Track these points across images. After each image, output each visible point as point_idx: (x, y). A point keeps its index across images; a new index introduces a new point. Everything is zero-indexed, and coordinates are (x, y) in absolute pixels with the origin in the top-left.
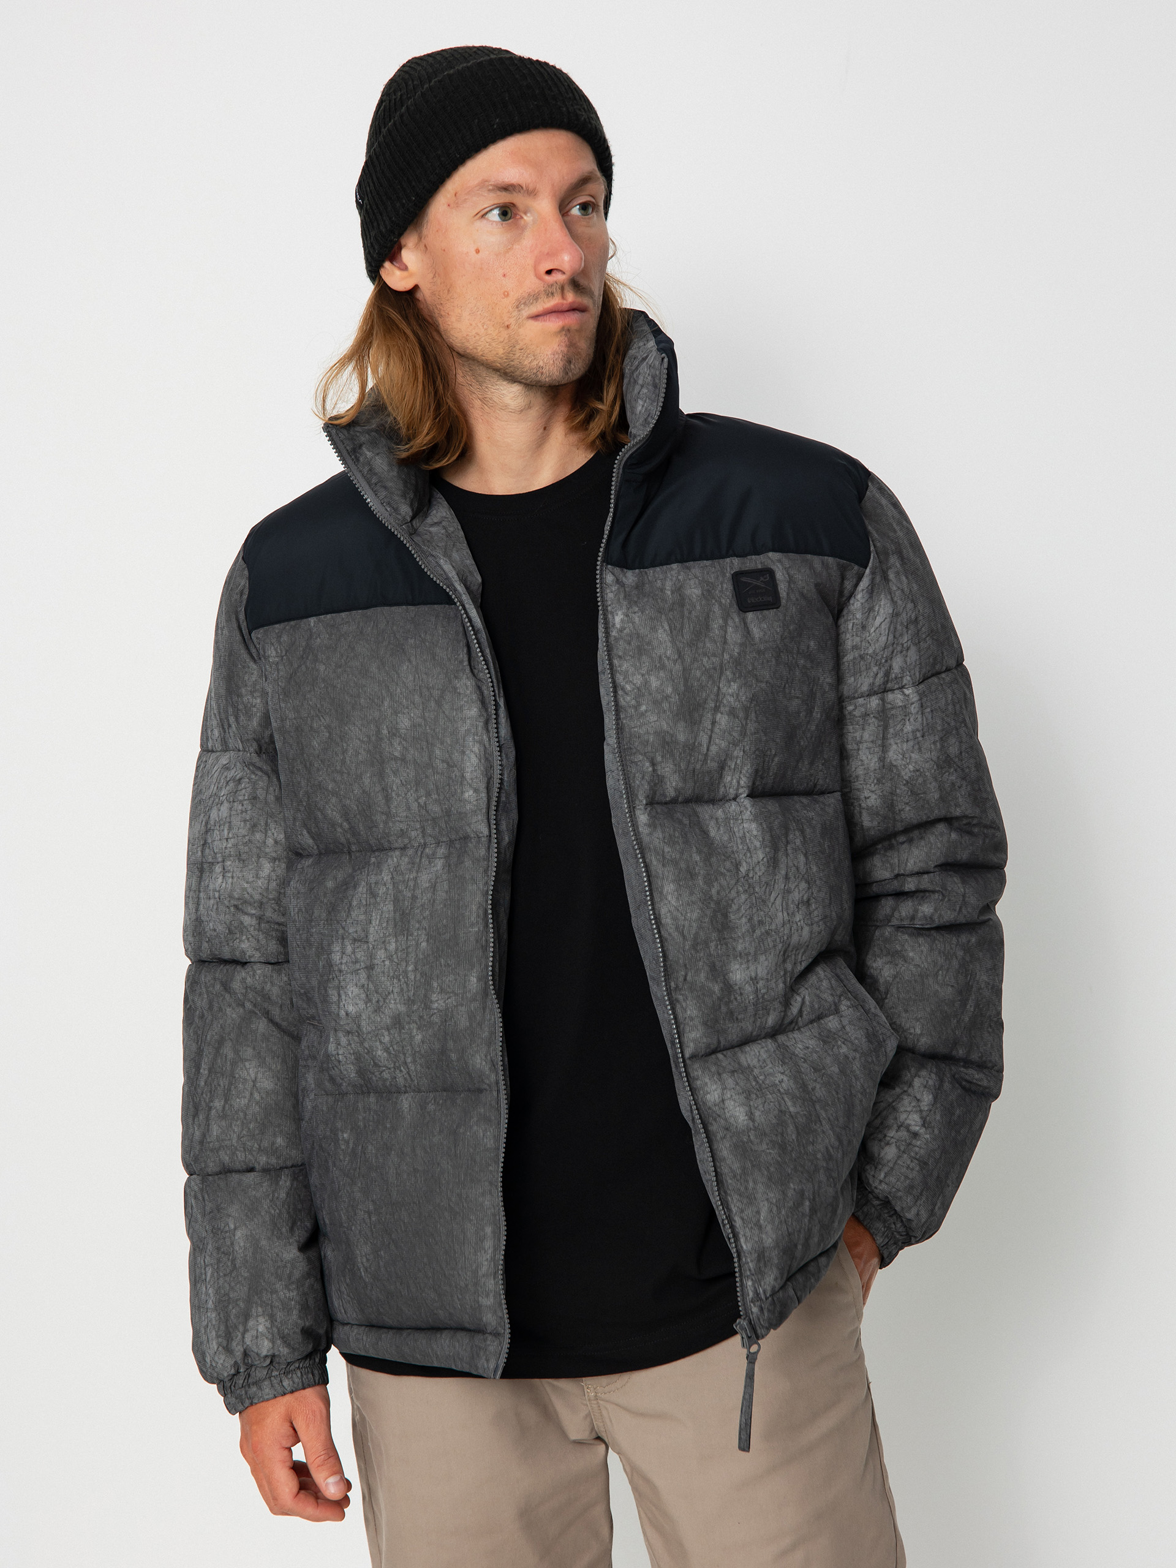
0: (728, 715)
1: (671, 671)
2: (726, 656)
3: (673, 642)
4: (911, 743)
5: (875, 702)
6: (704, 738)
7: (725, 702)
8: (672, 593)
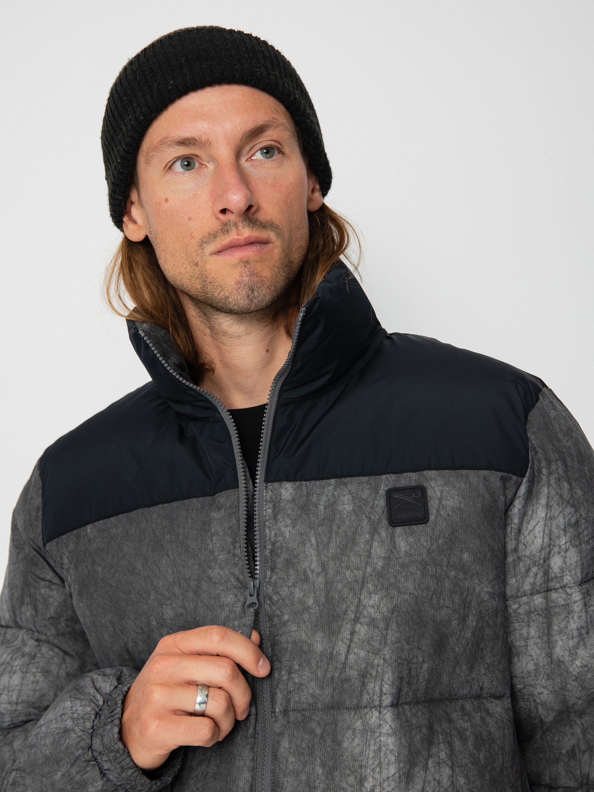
0: (368, 625)
1: (314, 584)
2: (369, 570)
3: (318, 556)
4: (576, 640)
5: (538, 600)
6: (342, 648)
7: (365, 613)
8: (325, 508)
